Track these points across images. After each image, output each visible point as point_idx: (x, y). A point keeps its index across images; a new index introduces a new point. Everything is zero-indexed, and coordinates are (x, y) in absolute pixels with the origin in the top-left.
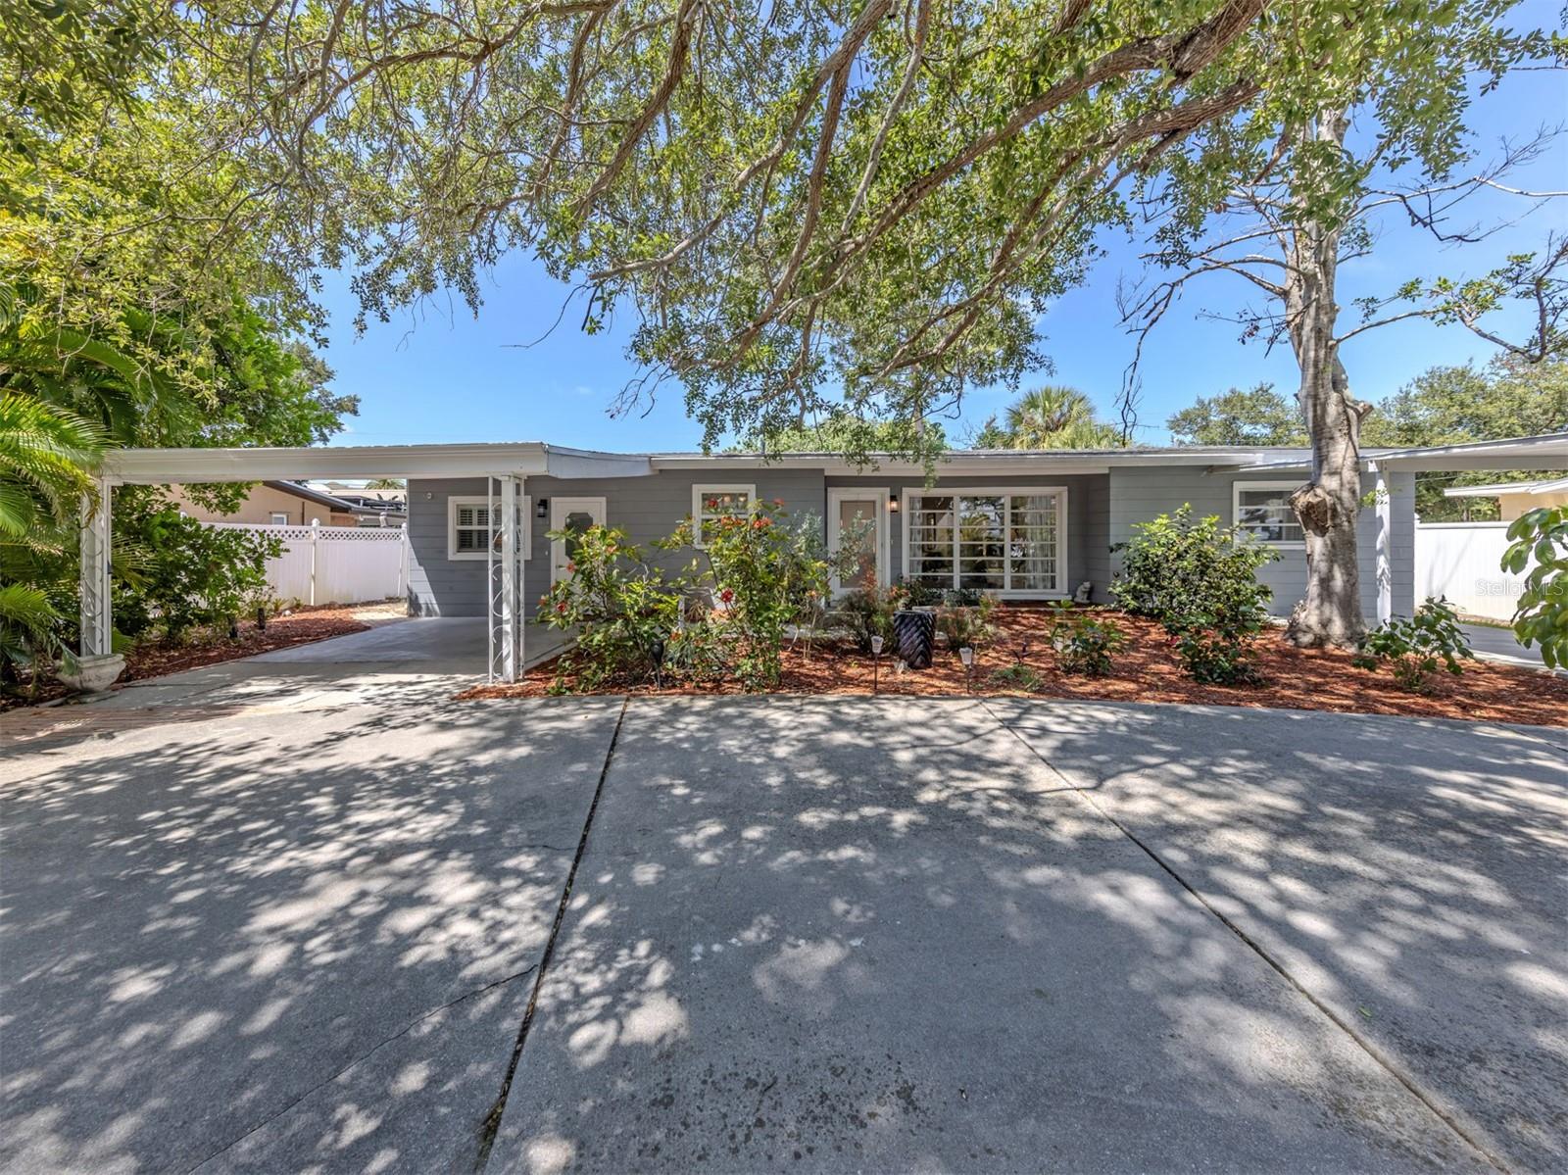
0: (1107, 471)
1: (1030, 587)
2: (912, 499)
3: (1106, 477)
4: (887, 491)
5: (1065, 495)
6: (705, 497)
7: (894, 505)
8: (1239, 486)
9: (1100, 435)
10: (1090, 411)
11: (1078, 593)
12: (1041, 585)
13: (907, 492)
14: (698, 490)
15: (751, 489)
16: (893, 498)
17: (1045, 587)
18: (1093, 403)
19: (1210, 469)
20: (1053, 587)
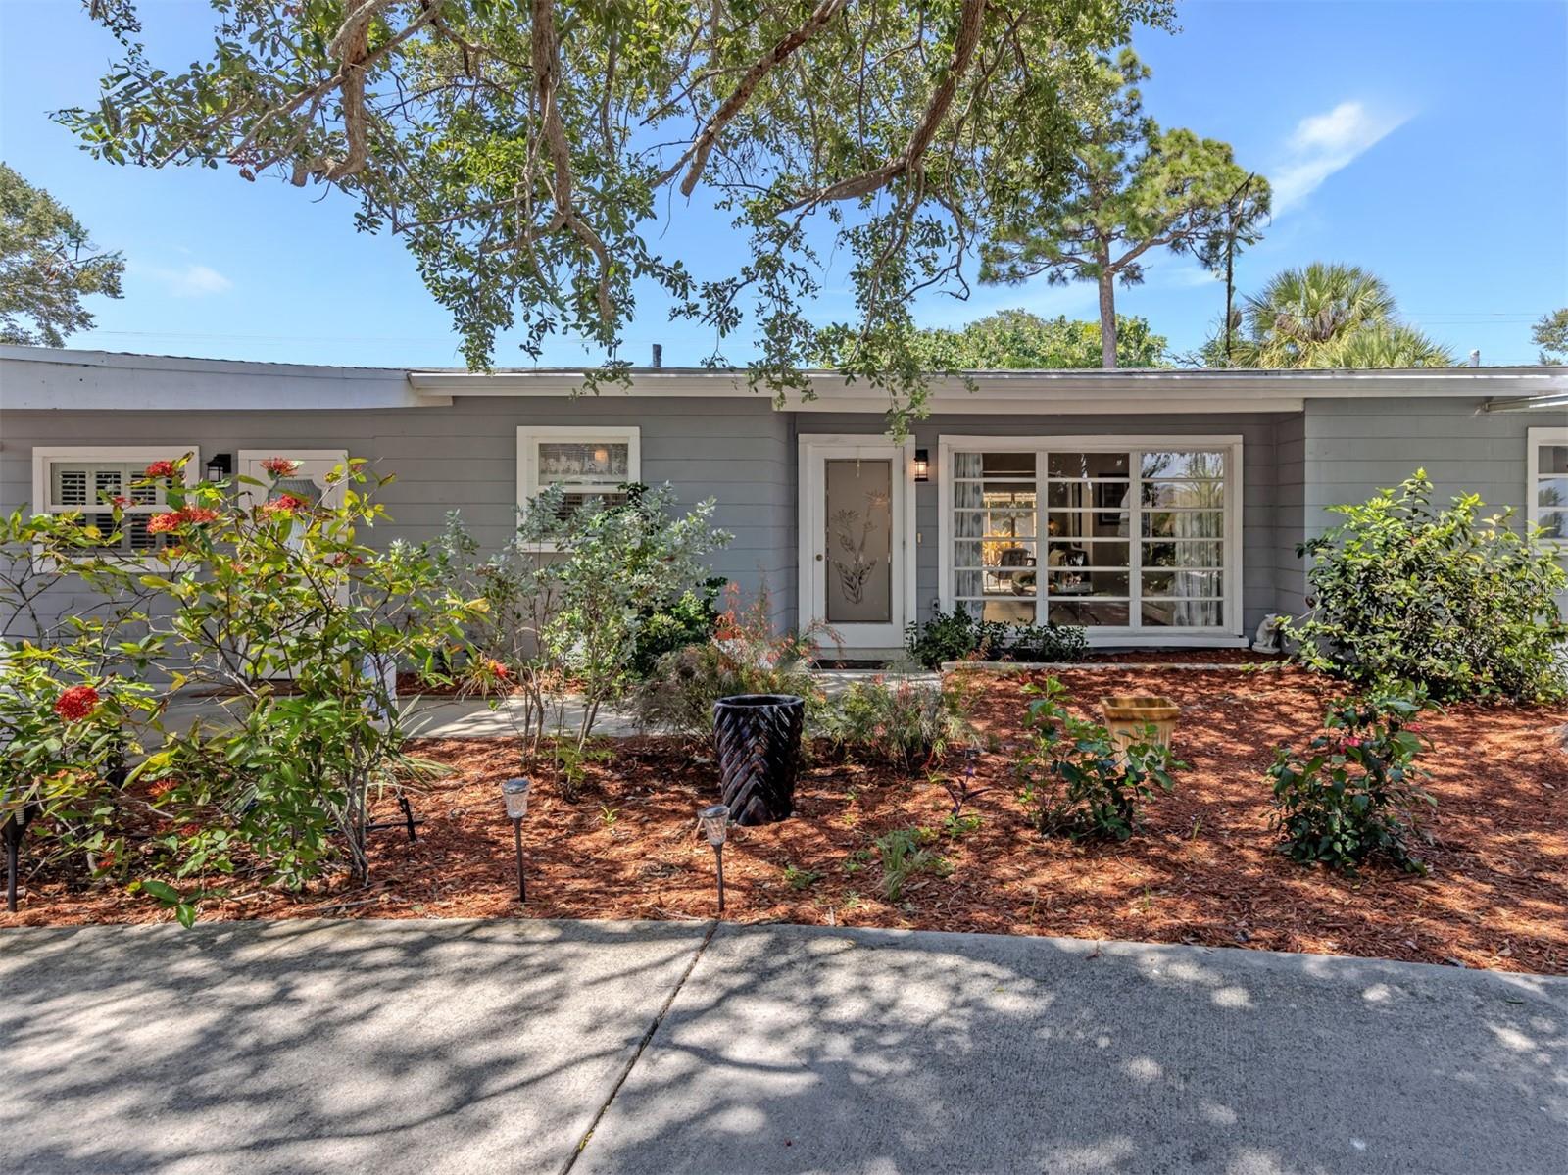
0: (1299, 408)
1: (1180, 623)
2: (959, 457)
3: (1299, 416)
4: (910, 442)
5: (1238, 450)
6: (546, 451)
7: (922, 468)
8: (1538, 437)
9: (1395, 347)
10: (1385, 306)
11: (1260, 635)
12: (1199, 619)
13: (948, 444)
14: (529, 438)
15: (631, 435)
16: (922, 455)
17: (1207, 623)
18: (1391, 292)
19: (1488, 403)
20: (1220, 622)
